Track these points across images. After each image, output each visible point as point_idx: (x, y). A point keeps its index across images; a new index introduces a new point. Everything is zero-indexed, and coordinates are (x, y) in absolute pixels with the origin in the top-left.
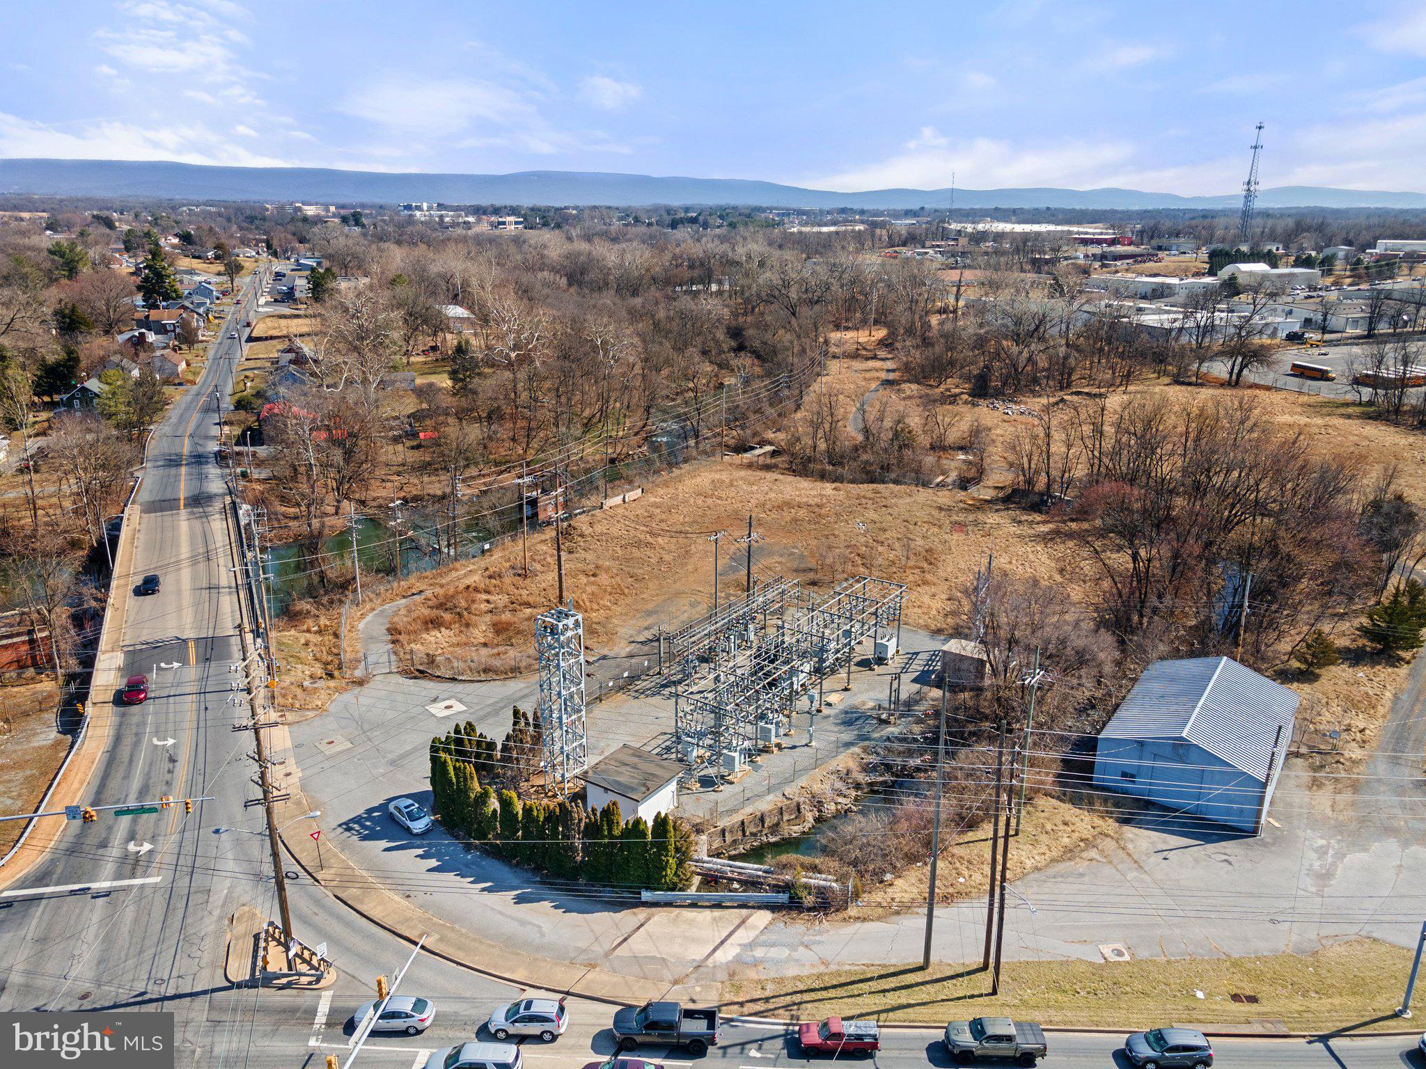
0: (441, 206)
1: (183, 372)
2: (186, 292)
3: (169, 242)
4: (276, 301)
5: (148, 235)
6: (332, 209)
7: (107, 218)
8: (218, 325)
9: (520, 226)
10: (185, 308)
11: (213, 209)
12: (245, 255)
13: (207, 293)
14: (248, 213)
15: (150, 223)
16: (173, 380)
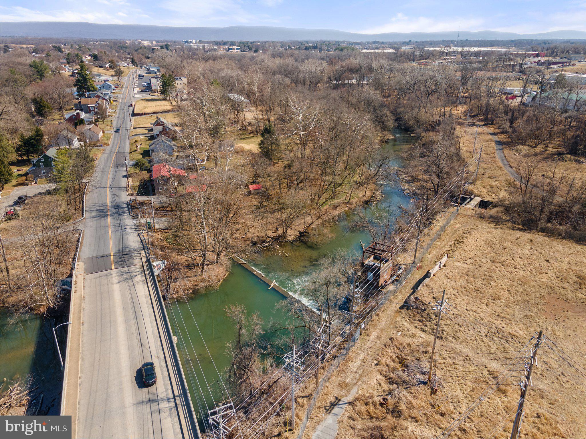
0: (200, 42)
1: (102, 137)
2: (98, 86)
3: (87, 59)
4: (142, 91)
5: (77, 55)
6: (154, 43)
7: (59, 47)
8: (116, 106)
9: (239, 50)
10: (98, 97)
11: (103, 43)
12: (123, 65)
13: (108, 87)
14: (119, 44)
15: (77, 49)
16: (97, 144)
